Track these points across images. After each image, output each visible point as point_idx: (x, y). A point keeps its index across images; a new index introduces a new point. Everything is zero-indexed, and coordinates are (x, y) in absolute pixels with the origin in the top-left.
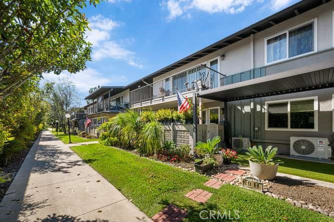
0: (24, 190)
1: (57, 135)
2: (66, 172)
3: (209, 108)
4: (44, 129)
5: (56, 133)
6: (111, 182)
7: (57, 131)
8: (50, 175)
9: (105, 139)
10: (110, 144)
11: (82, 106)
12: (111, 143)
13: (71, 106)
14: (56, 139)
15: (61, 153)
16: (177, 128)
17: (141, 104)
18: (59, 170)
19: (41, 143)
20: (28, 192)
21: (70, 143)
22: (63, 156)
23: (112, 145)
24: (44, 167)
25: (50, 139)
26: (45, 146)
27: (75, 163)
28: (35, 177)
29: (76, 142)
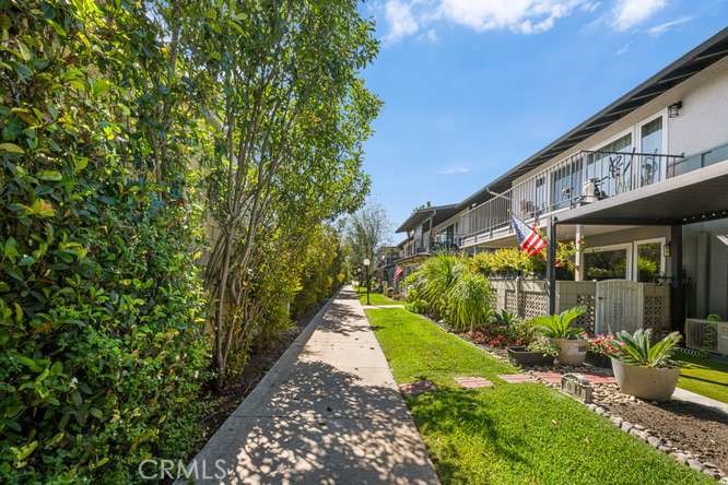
0: (307, 341)
1: (358, 292)
2: (346, 335)
3: (637, 243)
4: (346, 282)
5: (357, 290)
6: (384, 352)
7: (361, 285)
8: (332, 335)
9: (411, 301)
10: (416, 310)
11: (395, 245)
12: (420, 309)
13: (379, 244)
14: (355, 298)
15: (351, 315)
16: (526, 289)
17: (491, 235)
18: (340, 332)
19: (337, 302)
20: (308, 344)
21: (369, 304)
22: (351, 319)
23: (420, 313)
24: (329, 326)
25: (347, 297)
26: (338, 306)
27: (359, 328)
28: (317, 334)
29: (376, 304)
